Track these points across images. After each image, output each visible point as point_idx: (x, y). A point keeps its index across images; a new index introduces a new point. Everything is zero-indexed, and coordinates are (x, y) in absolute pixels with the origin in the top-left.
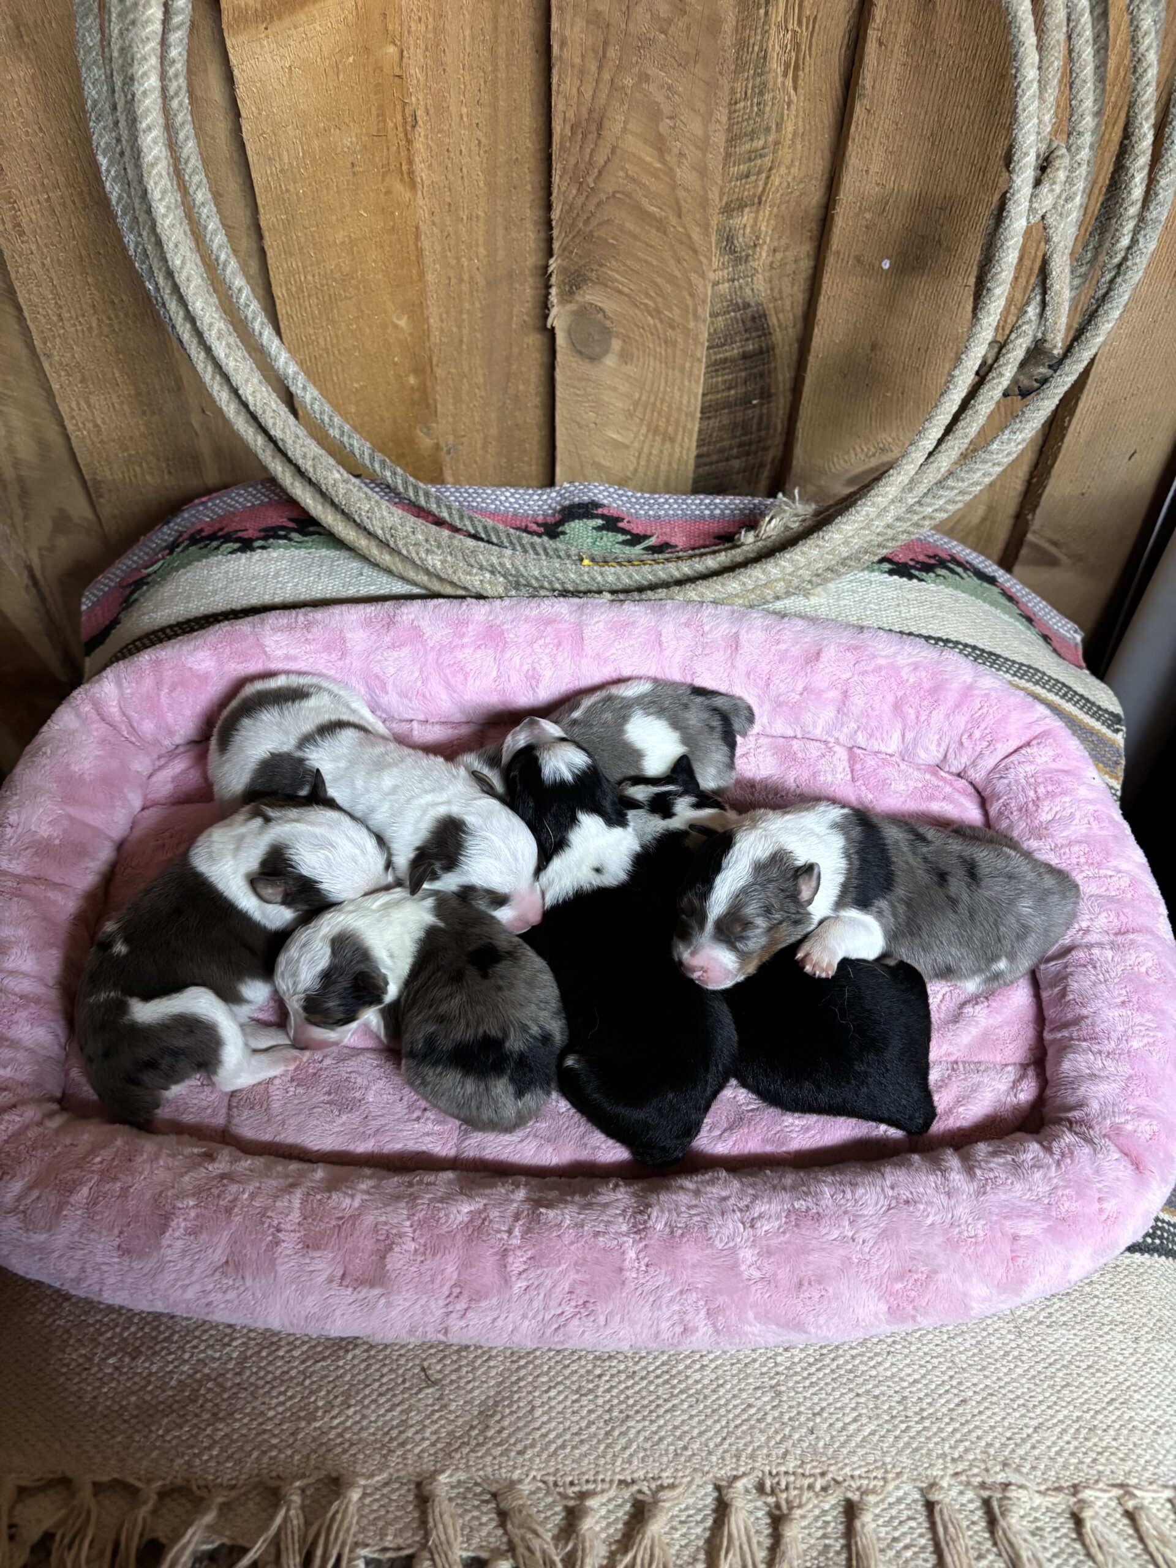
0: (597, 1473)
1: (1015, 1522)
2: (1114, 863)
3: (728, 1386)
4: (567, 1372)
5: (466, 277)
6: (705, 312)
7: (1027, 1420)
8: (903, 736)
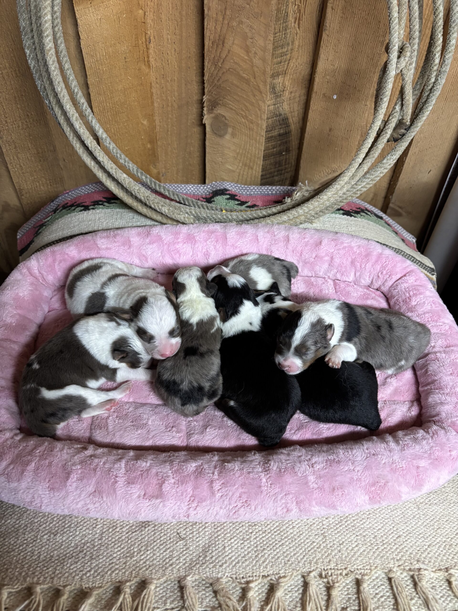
0: (253, 573)
1: (424, 584)
2: (442, 320)
3: (304, 535)
4: (238, 532)
5: (170, 104)
6: (265, 117)
7: (425, 543)
8: (355, 274)
